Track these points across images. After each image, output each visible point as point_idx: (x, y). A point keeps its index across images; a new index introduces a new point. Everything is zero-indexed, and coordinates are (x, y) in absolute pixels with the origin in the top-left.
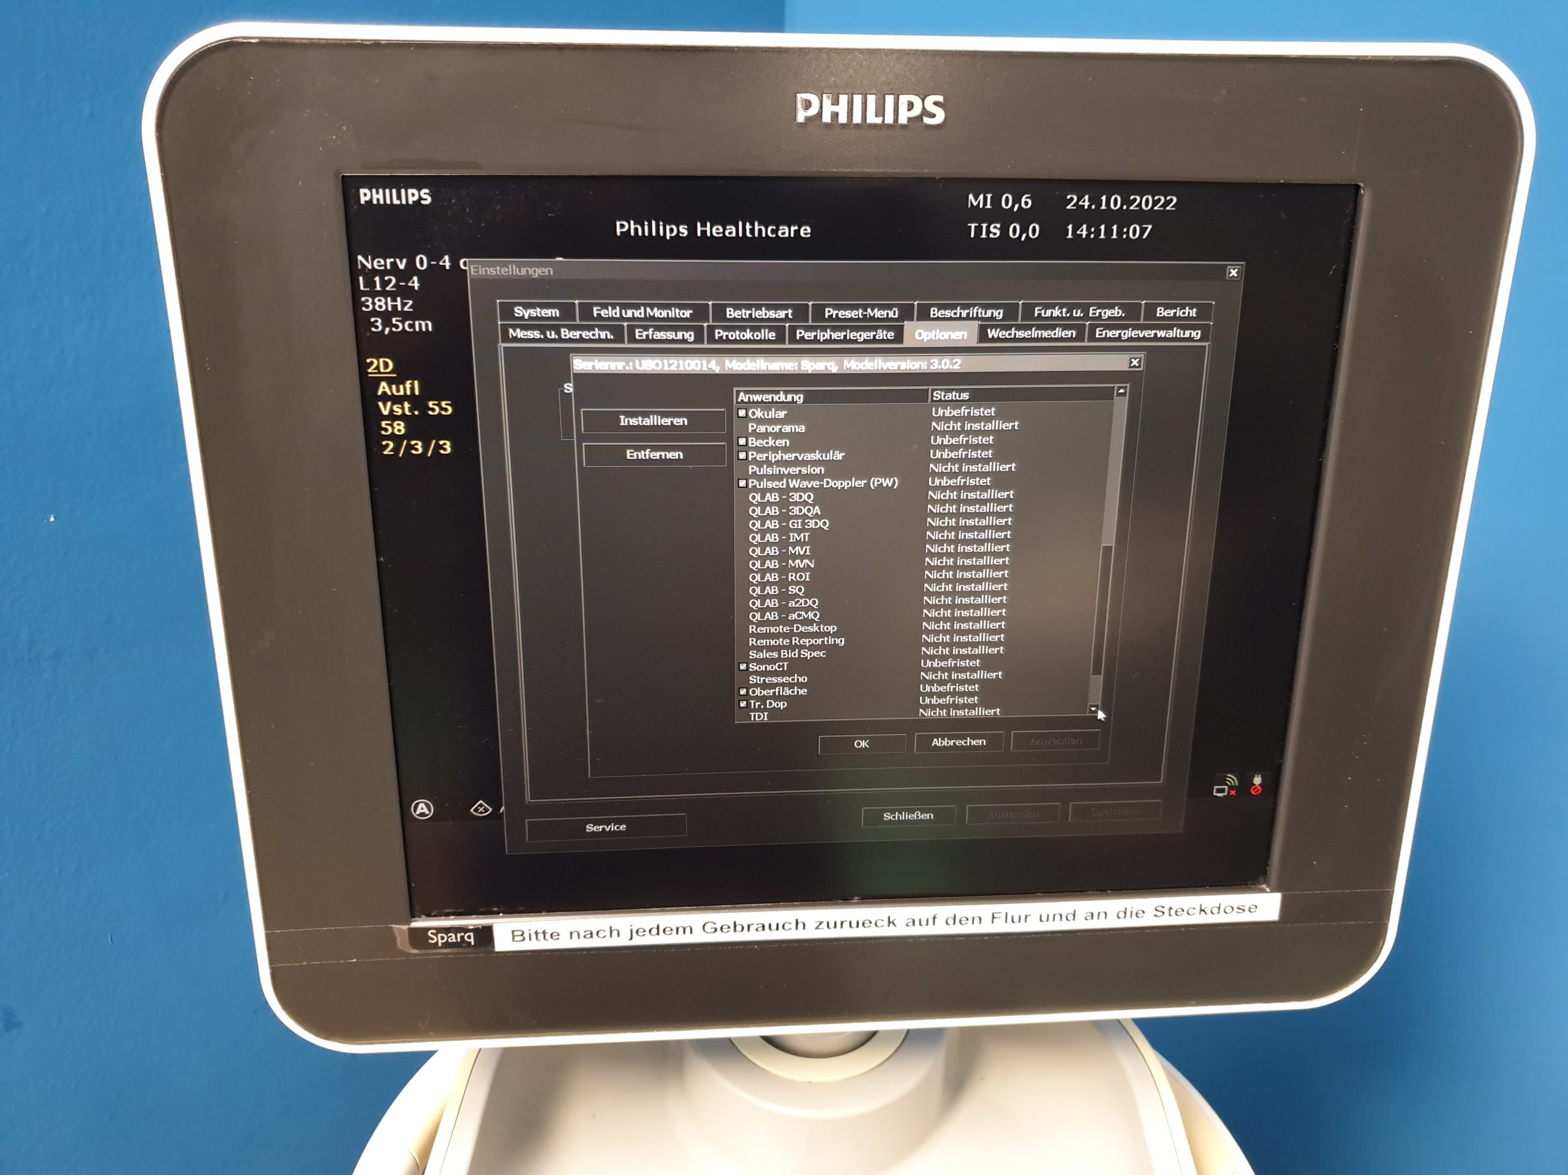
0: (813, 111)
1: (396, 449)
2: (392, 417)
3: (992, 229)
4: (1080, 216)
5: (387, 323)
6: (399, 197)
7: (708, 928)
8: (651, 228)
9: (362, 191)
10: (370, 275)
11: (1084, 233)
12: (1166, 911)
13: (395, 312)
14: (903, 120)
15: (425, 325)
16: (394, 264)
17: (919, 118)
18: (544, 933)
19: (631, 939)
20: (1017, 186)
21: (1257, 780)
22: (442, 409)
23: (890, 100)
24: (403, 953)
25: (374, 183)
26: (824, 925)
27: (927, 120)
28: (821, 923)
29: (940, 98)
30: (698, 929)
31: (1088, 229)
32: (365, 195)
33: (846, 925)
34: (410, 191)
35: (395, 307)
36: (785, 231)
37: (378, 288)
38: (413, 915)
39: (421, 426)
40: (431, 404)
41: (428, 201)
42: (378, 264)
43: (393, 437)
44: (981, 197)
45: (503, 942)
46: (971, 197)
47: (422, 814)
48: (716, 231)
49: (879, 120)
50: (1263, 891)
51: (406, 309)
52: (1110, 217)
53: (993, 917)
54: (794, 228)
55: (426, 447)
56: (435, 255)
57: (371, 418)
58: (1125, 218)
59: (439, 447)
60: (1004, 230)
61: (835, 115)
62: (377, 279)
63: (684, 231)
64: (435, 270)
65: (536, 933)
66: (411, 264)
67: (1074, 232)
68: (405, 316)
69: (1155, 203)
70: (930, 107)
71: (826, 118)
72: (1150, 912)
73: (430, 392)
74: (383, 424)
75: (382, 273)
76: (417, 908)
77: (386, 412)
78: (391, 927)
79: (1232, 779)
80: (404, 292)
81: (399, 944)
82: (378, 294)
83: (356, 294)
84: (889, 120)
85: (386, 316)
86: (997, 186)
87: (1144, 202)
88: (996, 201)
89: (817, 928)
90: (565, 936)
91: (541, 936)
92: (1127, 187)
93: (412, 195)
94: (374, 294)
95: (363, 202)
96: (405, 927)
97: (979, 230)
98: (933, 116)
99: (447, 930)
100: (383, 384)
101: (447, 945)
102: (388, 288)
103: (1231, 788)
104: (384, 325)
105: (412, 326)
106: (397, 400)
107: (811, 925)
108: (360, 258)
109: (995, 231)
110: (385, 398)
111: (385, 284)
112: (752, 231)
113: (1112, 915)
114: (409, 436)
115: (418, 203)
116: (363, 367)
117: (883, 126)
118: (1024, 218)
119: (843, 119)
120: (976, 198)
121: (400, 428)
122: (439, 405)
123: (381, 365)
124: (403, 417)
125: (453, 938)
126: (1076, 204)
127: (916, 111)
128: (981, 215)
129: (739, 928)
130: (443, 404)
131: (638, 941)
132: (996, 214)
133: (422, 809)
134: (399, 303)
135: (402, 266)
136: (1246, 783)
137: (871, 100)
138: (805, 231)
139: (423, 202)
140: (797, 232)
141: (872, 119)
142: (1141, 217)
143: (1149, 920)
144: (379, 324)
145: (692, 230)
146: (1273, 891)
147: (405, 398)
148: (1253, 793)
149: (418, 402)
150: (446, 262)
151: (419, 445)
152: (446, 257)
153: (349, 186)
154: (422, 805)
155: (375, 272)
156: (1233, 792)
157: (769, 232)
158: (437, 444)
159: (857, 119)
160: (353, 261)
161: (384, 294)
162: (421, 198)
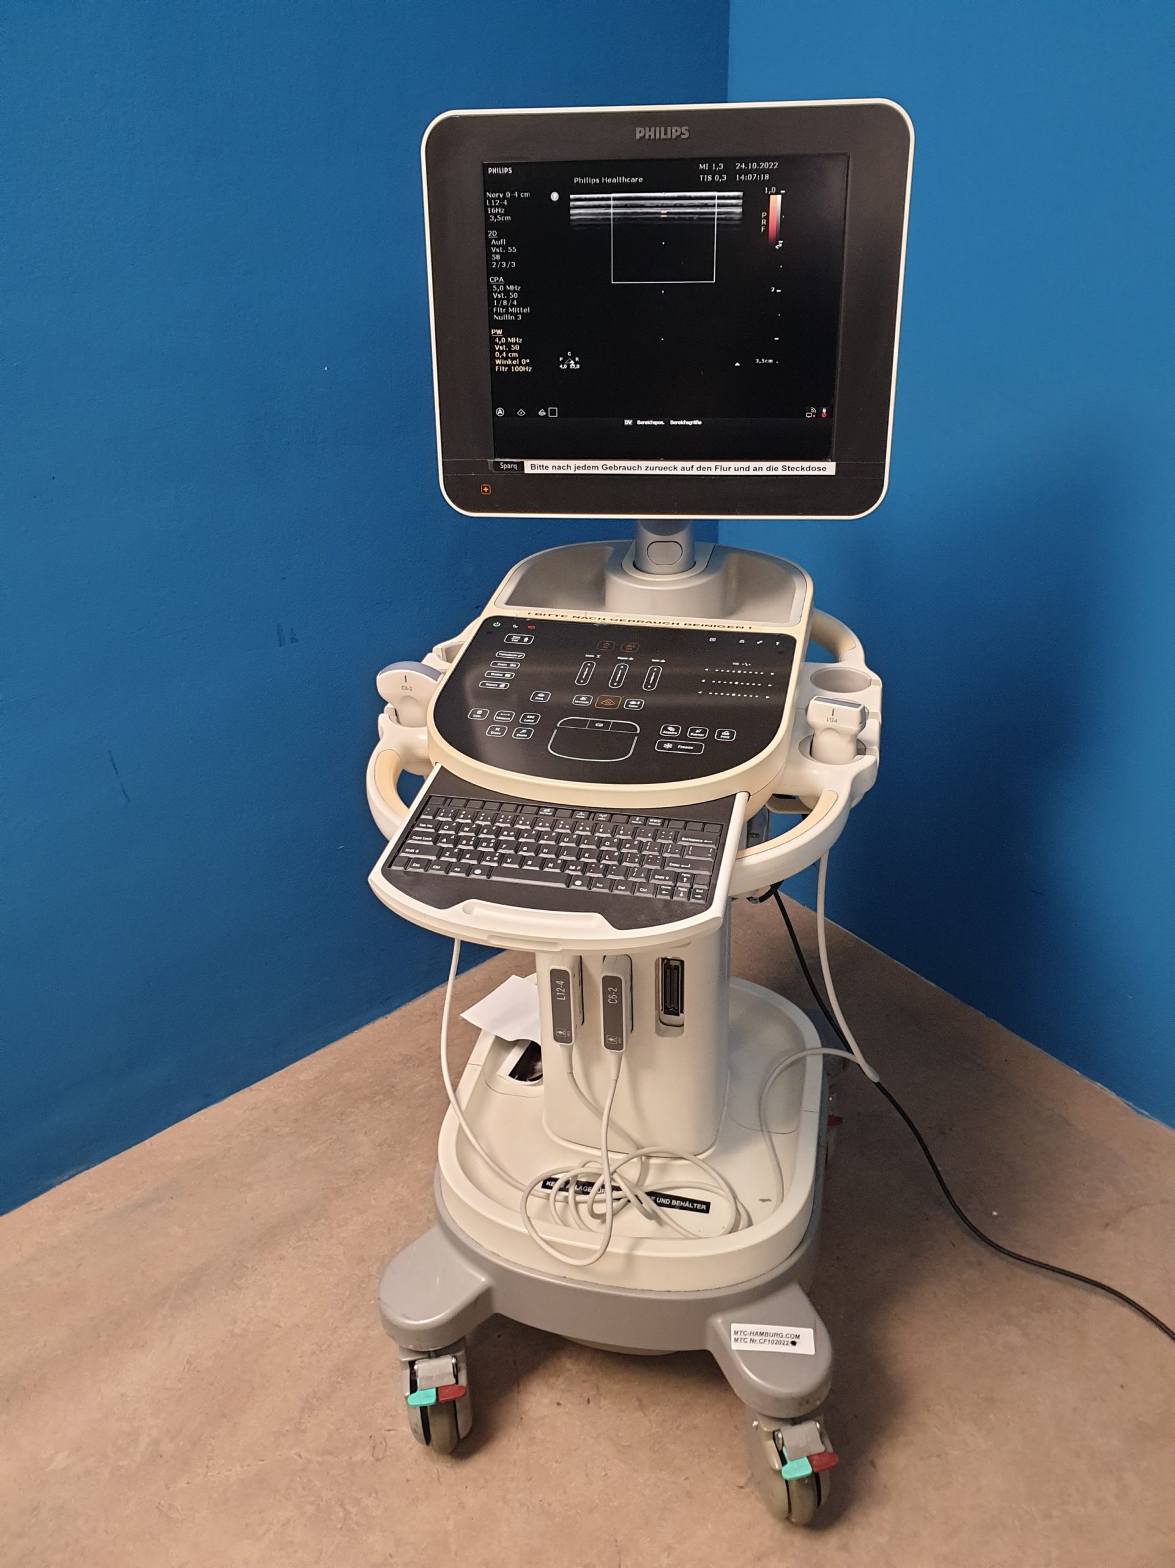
0: (642, 135)
1: (497, 265)
2: (496, 253)
3: (709, 177)
4: (741, 172)
5: (496, 218)
6: (501, 171)
7: (604, 467)
8: (586, 180)
9: (490, 169)
10: (490, 199)
11: (743, 178)
12: (787, 468)
13: (498, 213)
14: (674, 136)
15: (508, 218)
16: (499, 196)
17: (680, 136)
18: (543, 466)
19: (575, 471)
20: (717, 160)
21: (824, 411)
22: (513, 250)
23: (669, 129)
24: (491, 472)
25: (493, 166)
26: (649, 469)
27: (682, 136)
28: (648, 467)
29: (687, 128)
30: (600, 467)
31: (745, 177)
32: (490, 170)
33: (657, 468)
34: (505, 168)
35: (498, 211)
36: (634, 180)
37: (493, 204)
38: (495, 458)
39: (505, 257)
40: (509, 248)
41: (511, 172)
42: (494, 195)
43: (496, 261)
44: (704, 165)
45: (528, 470)
46: (700, 165)
47: (500, 414)
48: (609, 181)
49: (665, 137)
50: (829, 461)
51: (502, 212)
52: (752, 172)
53: (716, 468)
54: (637, 179)
55: (507, 265)
56: (512, 192)
57: (489, 253)
58: (759, 172)
59: (511, 264)
60: (713, 178)
61: (650, 136)
62: (493, 201)
63: (598, 181)
64: (512, 197)
65: (540, 466)
66: (504, 195)
67: (739, 178)
68: (502, 215)
69: (770, 165)
70: (684, 131)
71: (647, 137)
72: (780, 468)
73: (509, 244)
74: (493, 256)
75: (495, 199)
76: (497, 455)
77: (494, 251)
78: (487, 461)
79: (813, 410)
80: (502, 206)
81: (490, 469)
82: (493, 207)
83: (486, 207)
84: (669, 136)
85: (495, 215)
86: (709, 160)
87: (765, 165)
88: (710, 166)
89: (646, 470)
90: (550, 468)
91: (541, 468)
92: (758, 159)
93: (506, 170)
94: (491, 207)
95: (489, 173)
96: (492, 461)
97: (704, 178)
98: (684, 134)
99: (507, 463)
100: (493, 240)
101: (507, 469)
102: (497, 204)
103: (813, 414)
104: (495, 218)
105: (504, 218)
106: (498, 247)
107: (644, 468)
108: (488, 193)
109: (710, 178)
110: (494, 246)
111: (495, 203)
112: (622, 180)
113: (764, 469)
114: (502, 260)
115: (507, 173)
116: (487, 234)
117: (667, 139)
118: (720, 173)
119: (653, 137)
120: (702, 165)
121: (498, 257)
122: (512, 248)
123: (493, 233)
124: (499, 253)
125: (509, 466)
126: (740, 167)
127: (678, 133)
128: (704, 172)
129: (616, 468)
130: (514, 248)
131: (578, 472)
132: (710, 172)
133: (500, 412)
134: (500, 210)
135: (501, 196)
136: (819, 412)
137: (663, 129)
138: (641, 180)
139: (510, 172)
140: (638, 180)
141: (663, 136)
142: (764, 171)
143: (780, 472)
144: (493, 218)
145: (601, 180)
146: (832, 461)
147: (500, 246)
148: (823, 416)
149: (505, 247)
150: (516, 194)
151: (505, 264)
152: (517, 193)
153: (485, 167)
154: (500, 410)
155: (492, 198)
156: (814, 416)
157: (627, 180)
158: (511, 263)
159: (658, 136)
160: (485, 194)
161: (495, 207)
162: (509, 171)
